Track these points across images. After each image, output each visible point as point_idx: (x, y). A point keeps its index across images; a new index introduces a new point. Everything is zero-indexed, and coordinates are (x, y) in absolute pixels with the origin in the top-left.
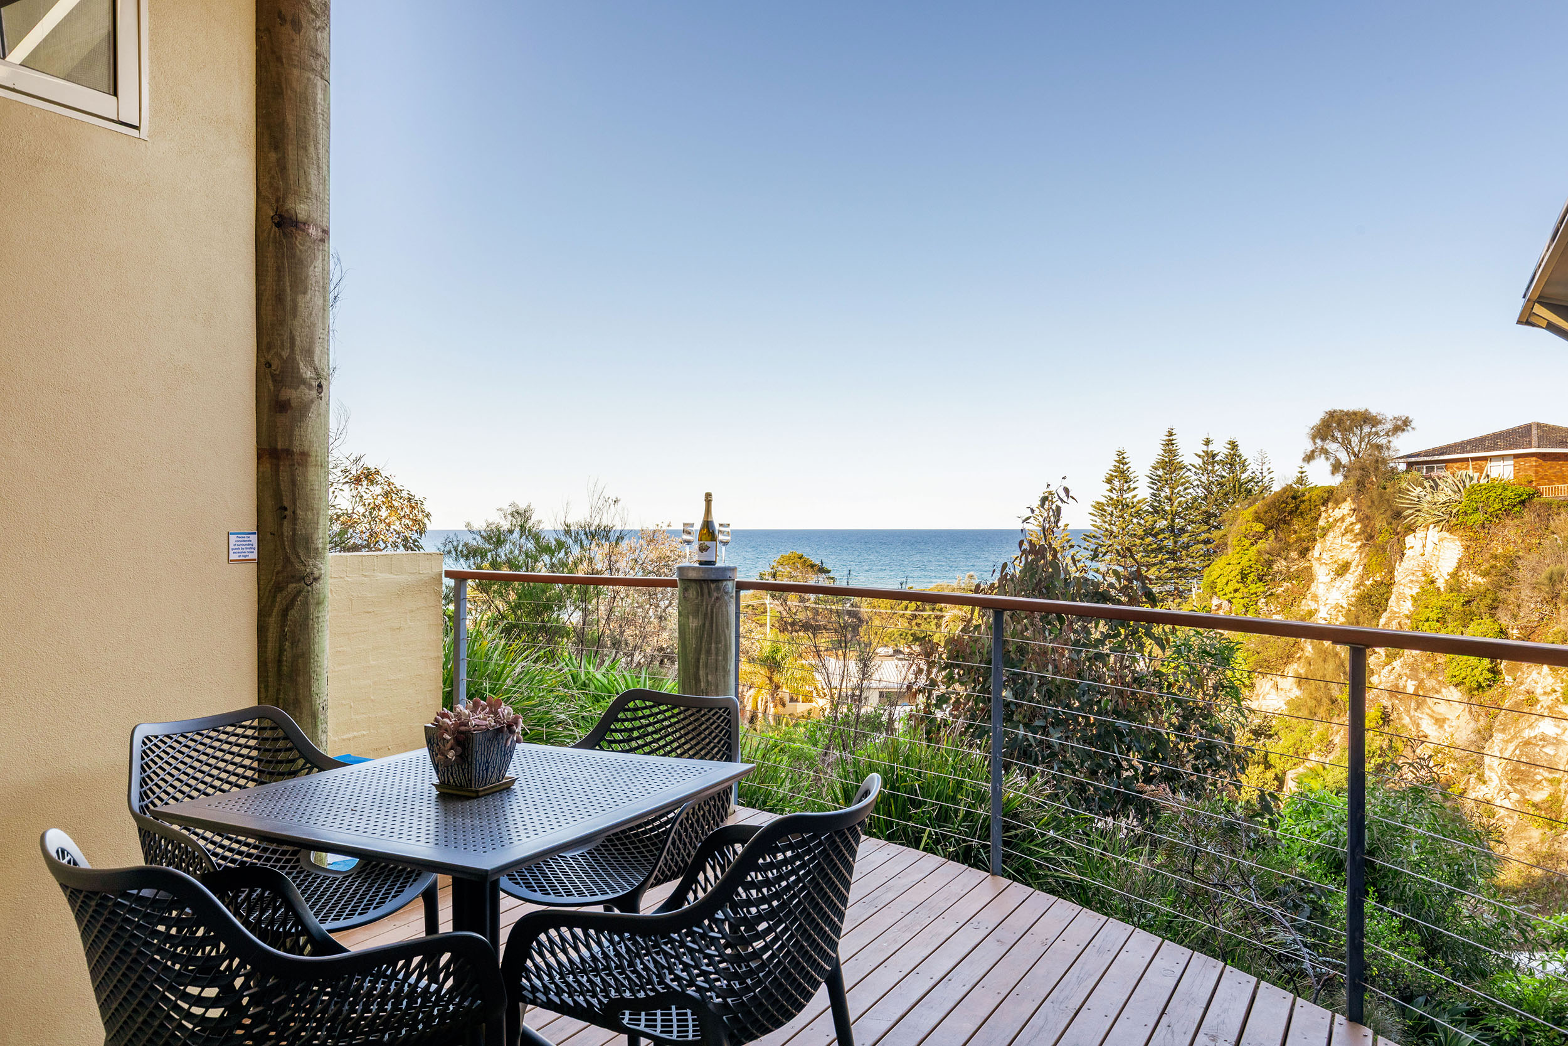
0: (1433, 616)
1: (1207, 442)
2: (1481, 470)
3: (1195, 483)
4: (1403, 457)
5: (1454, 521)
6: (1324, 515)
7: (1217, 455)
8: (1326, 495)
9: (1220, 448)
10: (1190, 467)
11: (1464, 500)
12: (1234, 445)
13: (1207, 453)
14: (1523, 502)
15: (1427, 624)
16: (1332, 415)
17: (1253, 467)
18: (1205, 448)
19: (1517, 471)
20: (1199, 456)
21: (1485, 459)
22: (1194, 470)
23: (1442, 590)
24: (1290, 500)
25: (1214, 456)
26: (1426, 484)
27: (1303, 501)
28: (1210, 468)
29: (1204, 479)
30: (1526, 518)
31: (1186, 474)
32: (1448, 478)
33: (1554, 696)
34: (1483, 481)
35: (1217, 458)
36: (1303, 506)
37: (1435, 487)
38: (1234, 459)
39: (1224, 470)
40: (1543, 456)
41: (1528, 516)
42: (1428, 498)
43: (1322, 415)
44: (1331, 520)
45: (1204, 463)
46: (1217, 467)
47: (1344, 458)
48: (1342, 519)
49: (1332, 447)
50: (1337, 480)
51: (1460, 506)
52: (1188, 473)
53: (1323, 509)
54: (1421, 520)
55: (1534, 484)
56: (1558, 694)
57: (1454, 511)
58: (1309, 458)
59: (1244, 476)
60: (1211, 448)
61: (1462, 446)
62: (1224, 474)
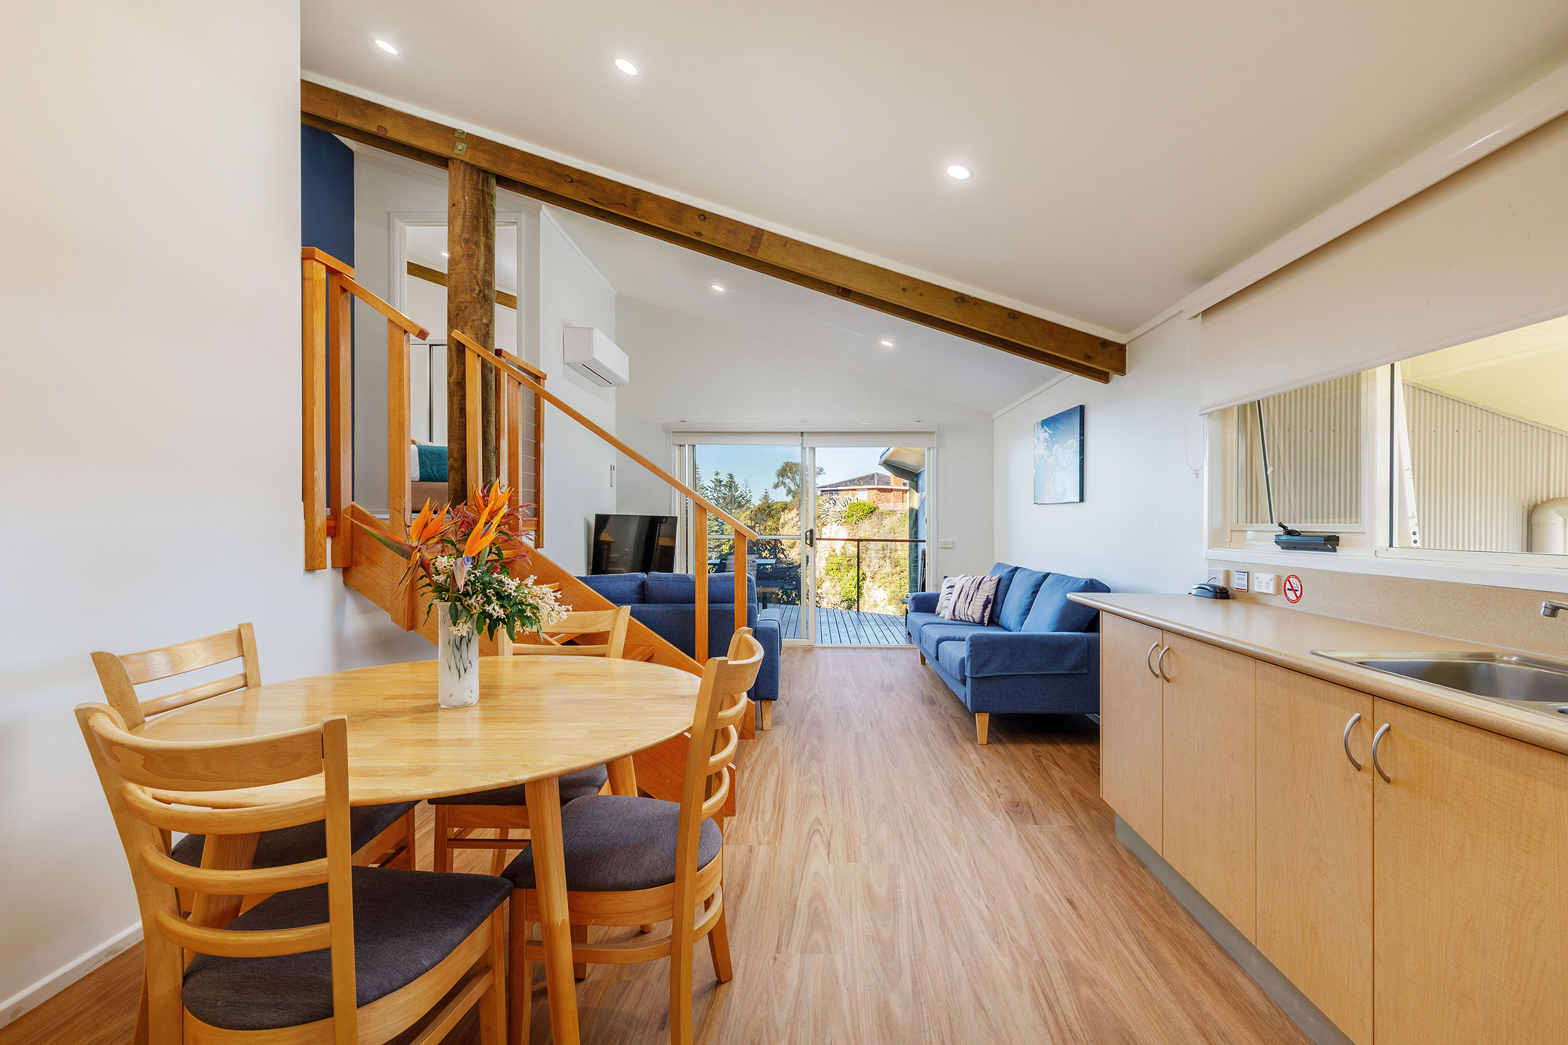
0: (835, 567)
1: (717, 474)
2: (853, 495)
3: (710, 497)
4: (820, 487)
5: (843, 520)
6: (782, 517)
7: (722, 481)
8: (784, 506)
9: (725, 479)
10: (707, 488)
11: (848, 510)
12: (731, 476)
13: (716, 480)
14: (872, 512)
15: (832, 571)
16: (787, 464)
17: (741, 489)
18: (716, 477)
19: (869, 496)
20: (713, 482)
21: (855, 490)
22: (709, 489)
23: (838, 555)
24: (766, 508)
25: (721, 482)
26: (831, 501)
27: (773, 509)
28: (718, 488)
29: (715, 495)
30: (873, 520)
31: (706, 492)
32: (842, 497)
33: (885, 602)
34: (855, 502)
35: (722, 483)
36: (773, 512)
37: (835, 504)
38: (731, 485)
39: (726, 490)
40: (880, 490)
41: (874, 518)
42: (832, 509)
43: (782, 464)
44: (786, 519)
45: (715, 486)
46: (722, 488)
47: (793, 487)
48: (792, 519)
49: (787, 481)
50: (789, 499)
51: (846, 513)
52: (707, 491)
53: (782, 513)
54: (829, 520)
55: (876, 503)
56: (886, 601)
57: (844, 516)
58: (776, 486)
59: (737, 494)
60: (719, 477)
61: (845, 483)
62: (726, 492)
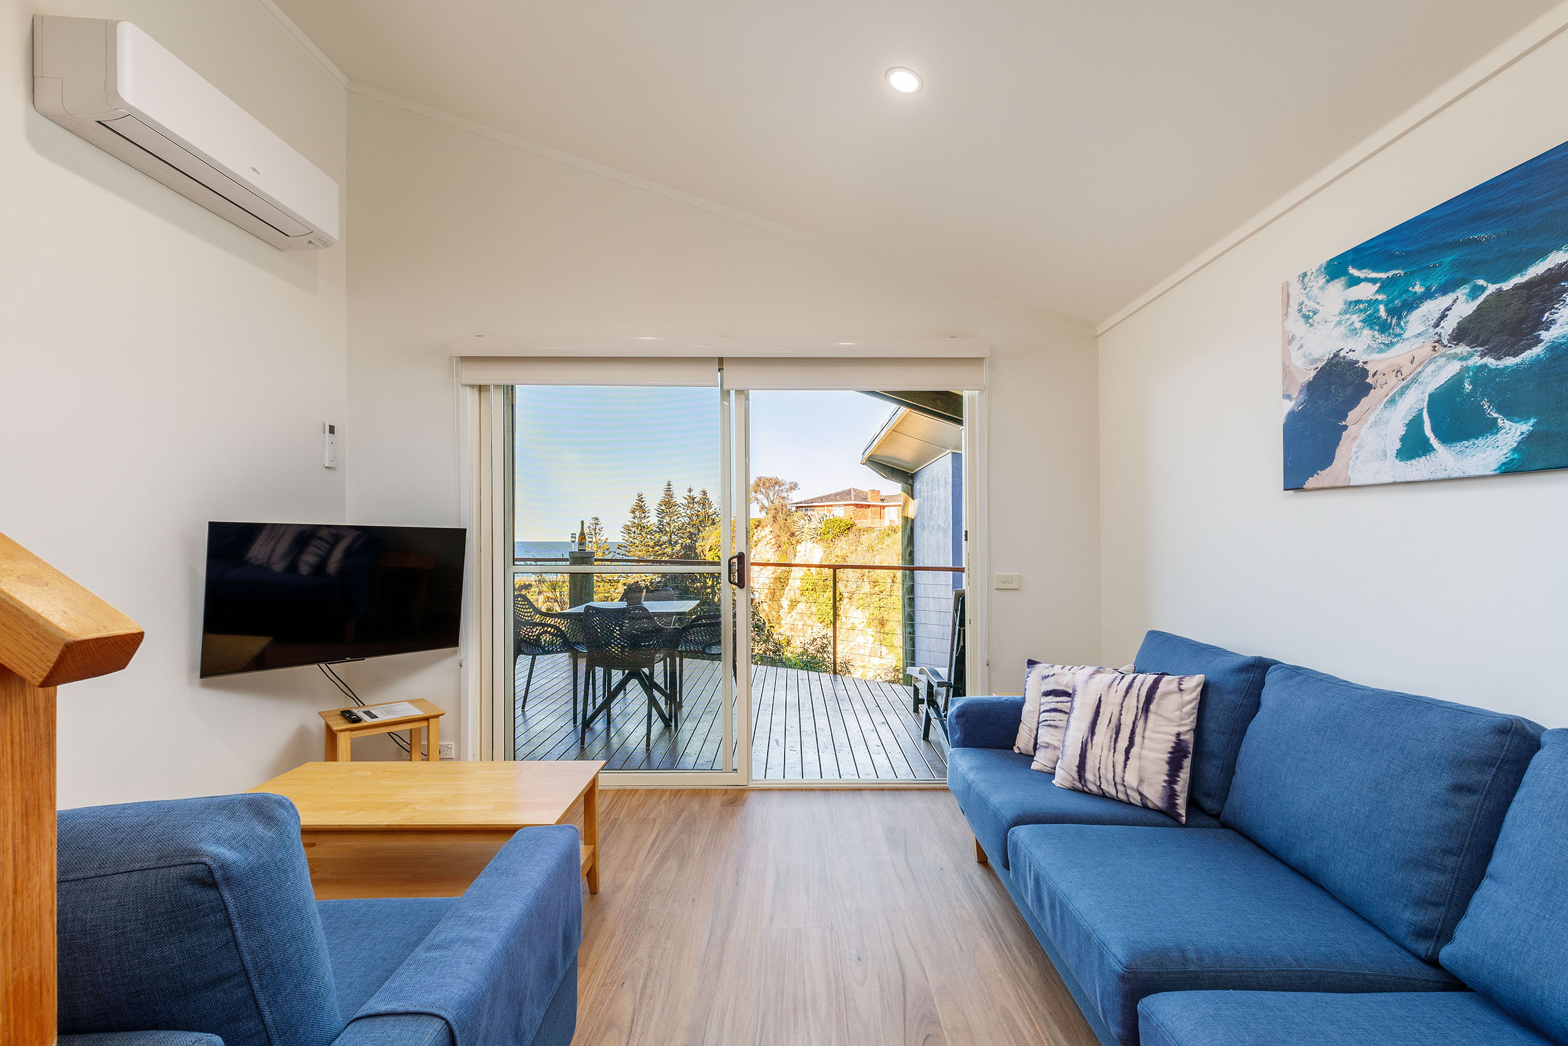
0: (810, 588)
1: (690, 491)
2: (829, 511)
3: (683, 515)
4: (794, 503)
5: (819, 538)
6: (757, 534)
7: (695, 498)
8: (757, 523)
9: (698, 496)
10: (680, 505)
11: (823, 527)
12: (705, 493)
13: (690, 496)
14: (849, 529)
15: (807, 592)
16: (760, 479)
17: (715, 505)
18: (689, 494)
19: (845, 513)
20: (686, 499)
21: (831, 506)
22: (682, 506)
23: (814, 574)
25: (693, 499)
26: (806, 518)
28: (691, 506)
29: (688, 512)
30: (850, 537)
31: (678, 509)
32: (816, 514)
33: (863, 624)
34: (831, 518)
35: (696, 500)
37: (810, 520)
38: (705, 502)
39: (699, 507)
40: (856, 505)
41: (851, 535)
42: (807, 525)
44: (760, 537)
45: (688, 503)
46: (695, 505)
47: (766, 503)
48: (766, 537)
49: (761, 497)
51: (822, 530)
53: (756, 530)
54: (804, 537)
55: (853, 519)
56: (865, 623)
57: (819, 533)
59: (710, 511)
60: (692, 494)
61: (821, 499)
62: (699, 509)
